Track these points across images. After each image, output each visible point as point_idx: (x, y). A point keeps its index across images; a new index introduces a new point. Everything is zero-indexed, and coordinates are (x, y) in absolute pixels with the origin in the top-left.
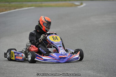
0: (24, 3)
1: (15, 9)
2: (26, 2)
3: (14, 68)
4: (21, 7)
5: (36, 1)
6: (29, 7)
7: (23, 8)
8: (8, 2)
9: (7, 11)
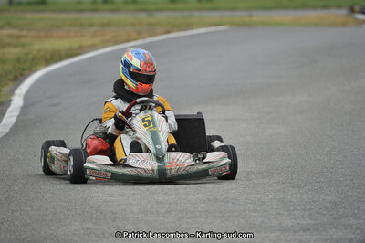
0: (197, 14)
1: (168, 32)
2: (200, 10)
3: (164, 217)
4: (187, 27)
5: (234, 9)
6: (211, 25)
7: (192, 29)
8: (145, 10)
9: (143, 38)
